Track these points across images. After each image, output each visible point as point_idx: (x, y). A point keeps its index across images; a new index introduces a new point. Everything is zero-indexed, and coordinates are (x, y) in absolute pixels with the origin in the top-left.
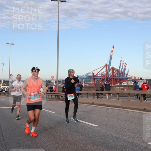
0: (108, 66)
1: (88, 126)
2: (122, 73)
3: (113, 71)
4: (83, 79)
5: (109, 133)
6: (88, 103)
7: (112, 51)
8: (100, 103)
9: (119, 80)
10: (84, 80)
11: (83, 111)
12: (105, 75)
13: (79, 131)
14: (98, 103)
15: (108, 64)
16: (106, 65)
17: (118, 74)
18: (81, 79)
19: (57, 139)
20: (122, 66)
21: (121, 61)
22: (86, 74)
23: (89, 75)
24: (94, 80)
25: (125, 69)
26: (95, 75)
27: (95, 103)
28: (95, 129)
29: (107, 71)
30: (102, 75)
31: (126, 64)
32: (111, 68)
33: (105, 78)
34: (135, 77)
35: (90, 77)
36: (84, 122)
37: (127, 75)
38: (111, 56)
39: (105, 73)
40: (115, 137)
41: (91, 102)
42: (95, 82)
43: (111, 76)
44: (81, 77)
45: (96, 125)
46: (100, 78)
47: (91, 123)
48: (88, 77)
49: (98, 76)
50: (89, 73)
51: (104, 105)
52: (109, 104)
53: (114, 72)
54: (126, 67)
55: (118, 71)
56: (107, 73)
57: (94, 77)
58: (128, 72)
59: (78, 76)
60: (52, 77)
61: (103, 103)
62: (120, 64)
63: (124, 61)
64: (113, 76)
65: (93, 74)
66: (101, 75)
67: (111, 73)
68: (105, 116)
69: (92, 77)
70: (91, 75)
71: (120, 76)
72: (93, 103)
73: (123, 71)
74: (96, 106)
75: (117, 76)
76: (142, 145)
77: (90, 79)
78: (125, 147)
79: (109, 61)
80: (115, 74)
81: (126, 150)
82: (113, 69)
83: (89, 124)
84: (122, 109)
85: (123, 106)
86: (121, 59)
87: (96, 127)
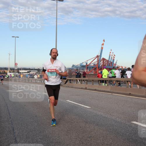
0: (99, 57)
1: (82, 108)
2: (111, 63)
3: (103, 62)
4: (78, 68)
5: (100, 113)
6: (82, 88)
7: (103, 44)
8: (92, 88)
11: (77, 95)
12: (97, 65)
13: (74, 111)
14: (90, 88)
15: (99, 55)
16: (98, 56)
17: (107, 64)
18: (76, 68)
20: (112, 57)
21: (110, 53)
22: (80, 64)
24: (88, 69)
25: (114, 60)
26: (88, 64)
27: (87, 88)
28: (87, 110)
29: (98, 61)
30: (94, 65)
31: (115, 55)
32: (101, 58)
33: (96, 67)
34: (122, 67)
35: (84, 66)
36: (78, 104)
37: (115, 65)
38: (102, 48)
39: (96, 63)
40: (104, 117)
41: (84, 87)
43: (102, 65)
44: (76, 66)
45: (88, 106)
46: (93, 67)
47: (85, 105)
48: (82, 66)
49: (91, 65)
50: (83, 63)
51: (95, 90)
52: (100, 89)
53: (105, 62)
54: (114, 58)
55: (108, 61)
56: (98, 63)
57: (87, 66)
58: (116, 62)
59: (73, 66)
61: (94, 88)
62: (110, 55)
63: (113, 53)
65: (87, 64)
66: (93, 65)
67: (101, 63)
68: (96, 99)
69: (85, 66)
70: (85, 64)
71: (109, 66)
72: (86, 89)
73: (112, 61)
74: (89, 91)
75: (107, 66)
76: (127, 123)
77: (84, 68)
78: (112, 125)
79: (100, 53)
80: (105, 64)
81: (114, 127)
82: (104, 59)
83: (82, 105)
84: (110, 94)
85: (112, 91)
86: (111, 51)
87: (89, 108)
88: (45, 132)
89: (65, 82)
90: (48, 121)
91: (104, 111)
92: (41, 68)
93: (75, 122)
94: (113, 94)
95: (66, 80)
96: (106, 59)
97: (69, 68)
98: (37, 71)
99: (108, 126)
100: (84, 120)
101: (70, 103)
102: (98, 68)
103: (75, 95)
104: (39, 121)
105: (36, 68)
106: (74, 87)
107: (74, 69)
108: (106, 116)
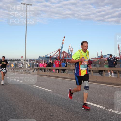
2: (70, 55)
3: (64, 54)
5: (60, 96)
6: (46, 76)
7: (63, 40)
8: (55, 76)
9: (68, 60)
10: (44, 59)
11: (43, 81)
12: (58, 56)
13: (40, 94)
14: (53, 75)
15: (60, 49)
16: (59, 50)
17: (67, 56)
18: (42, 59)
19: (24, 100)
20: (70, 51)
21: (69, 47)
22: (46, 56)
23: (47, 56)
24: (51, 60)
25: (72, 53)
26: (51, 56)
27: (51, 75)
28: (50, 93)
29: (60, 53)
30: (57, 56)
31: (73, 49)
32: (62, 51)
35: (48, 58)
36: (43, 88)
38: (63, 43)
39: (58, 55)
40: (64, 99)
41: (48, 75)
42: (52, 61)
43: (62, 57)
44: (42, 57)
45: (51, 90)
46: (55, 59)
48: (47, 57)
49: (54, 57)
50: (47, 55)
51: (57, 77)
52: (61, 76)
53: (65, 54)
54: (72, 51)
55: (67, 54)
56: (60, 55)
57: (51, 58)
59: (40, 57)
60: (22, 57)
62: (69, 49)
63: (71, 47)
64: (64, 57)
65: (50, 55)
66: (55, 57)
67: (62, 55)
68: (58, 84)
69: (49, 58)
70: (49, 56)
71: (68, 57)
72: (50, 76)
73: (70, 54)
74: (52, 77)
75: (67, 57)
76: (81, 104)
77: (48, 59)
78: (70, 105)
79: (61, 47)
80: (65, 56)
81: (71, 107)
82: (64, 52)
83: (47, 90)
84: (69, 80)
85: (70, 78)
86: (70, 46)
87: (52, 92)
88: (15, 112)
89: (32, 71)
90: (18, 103)
91: (63, 94)
92: (13, 59)
93: (40, 103)
94: (71, 80)
95: (33, 69)
96: (66, 52)
97: (36, 59)
98: (10, 61)
99: (67, 106)
100: (48, 101)
101: (37, 87)
102: (60, 59)
103: (41, 81)
104: (10, 103)
105: (9, 59)
106: (40, 74)
107: (40, 60)
108: (65, 98)
